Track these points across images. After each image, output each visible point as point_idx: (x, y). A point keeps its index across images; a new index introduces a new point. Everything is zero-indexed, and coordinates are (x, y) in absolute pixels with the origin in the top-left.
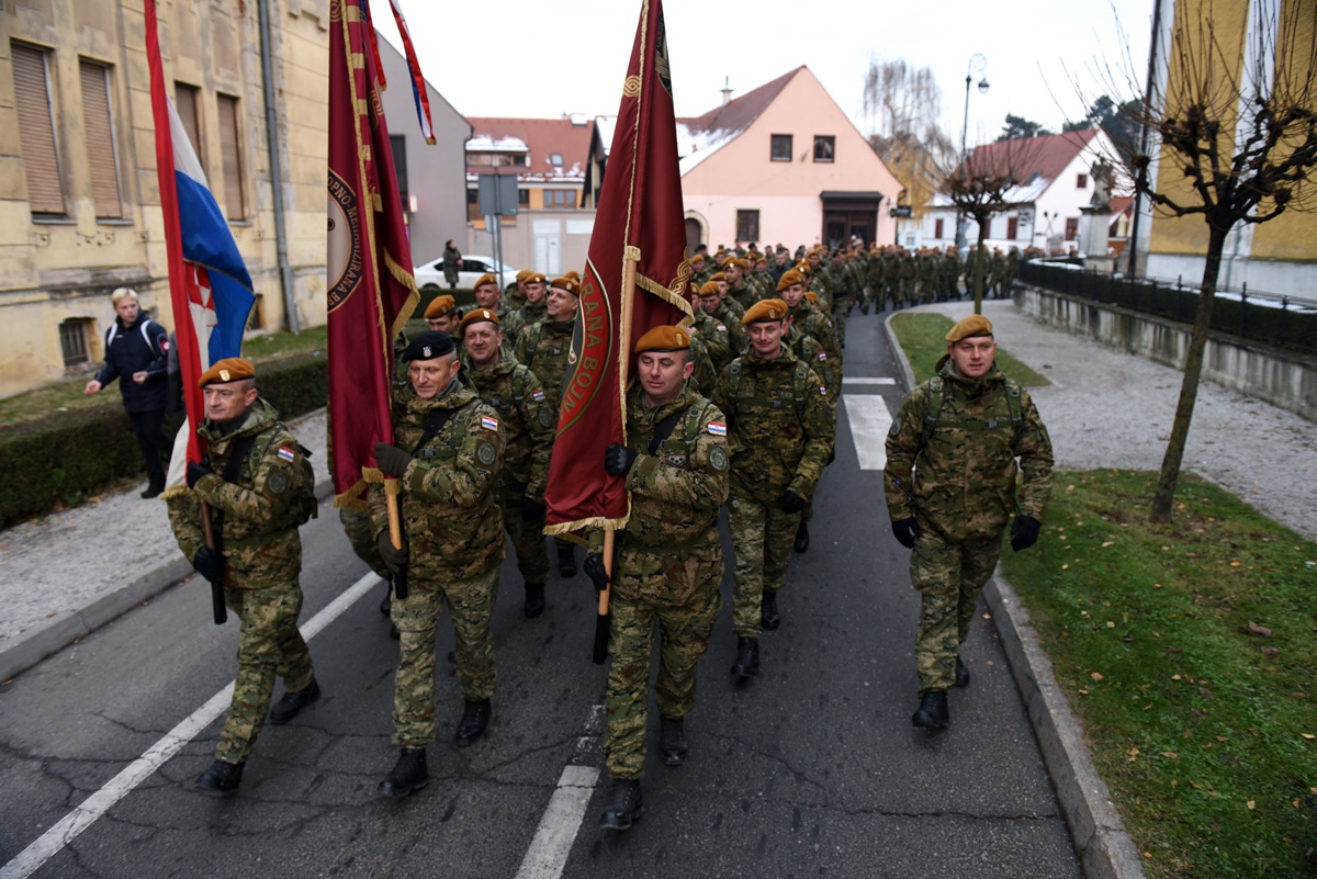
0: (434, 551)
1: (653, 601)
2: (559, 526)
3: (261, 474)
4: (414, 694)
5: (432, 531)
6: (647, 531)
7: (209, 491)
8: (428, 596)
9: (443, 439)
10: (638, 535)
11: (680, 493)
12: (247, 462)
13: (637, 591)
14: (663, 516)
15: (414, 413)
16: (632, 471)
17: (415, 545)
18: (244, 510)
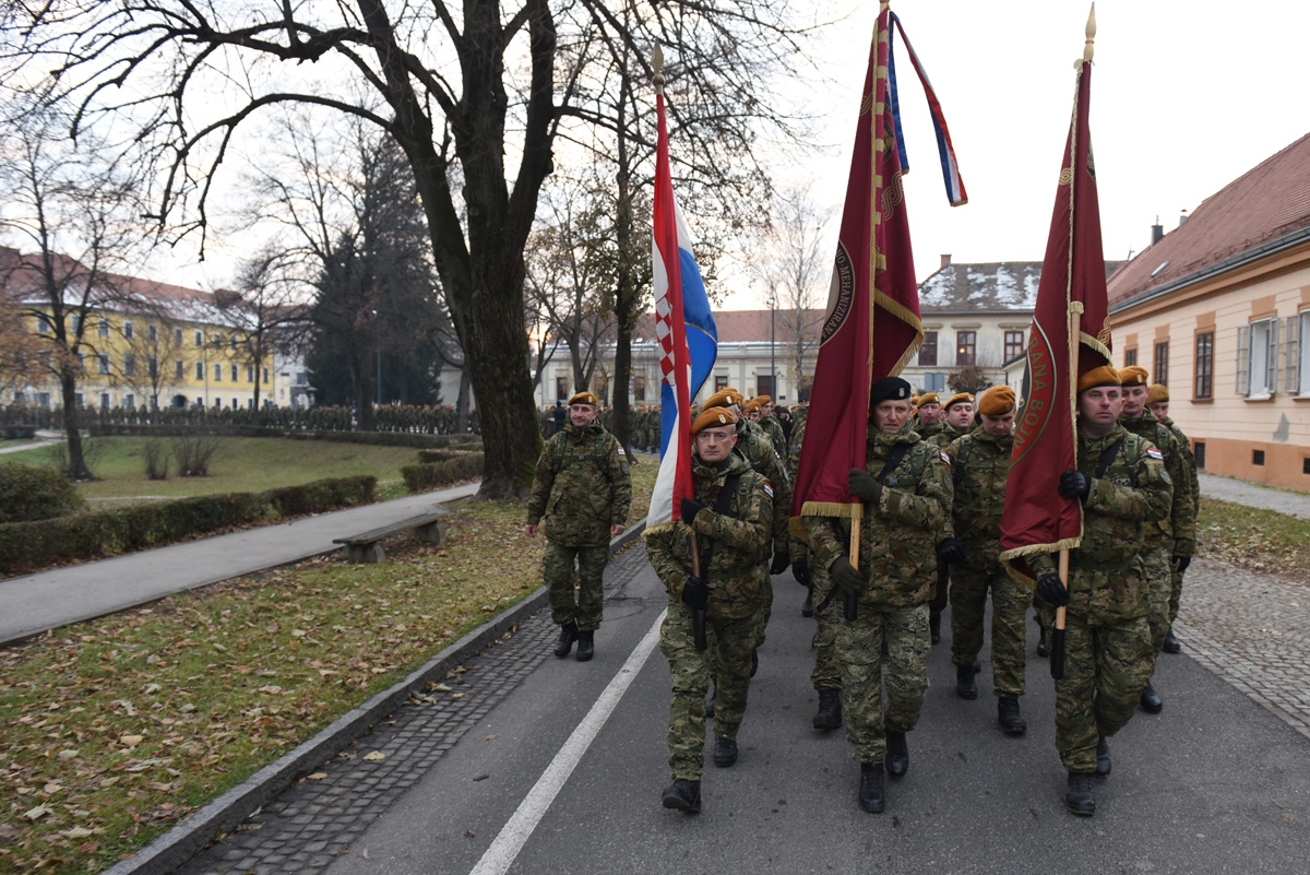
0: (893, 574)
1: (1103, 613)
2: (1012, 551)
3: (754, 505)
4: (867, 721)
5: (893, 554)
6: (1099, 547)
7: (710, 521)
8: (873, 630)
9: (904, 470)
10: (1089, 551)
11: (1137, 506)
12: (735, 498)
13: (1088, 605)
14: (1114, 532)
15: (881, 444)
16: (1092, 490)
17: (876, 567)
18: (743, 536)
